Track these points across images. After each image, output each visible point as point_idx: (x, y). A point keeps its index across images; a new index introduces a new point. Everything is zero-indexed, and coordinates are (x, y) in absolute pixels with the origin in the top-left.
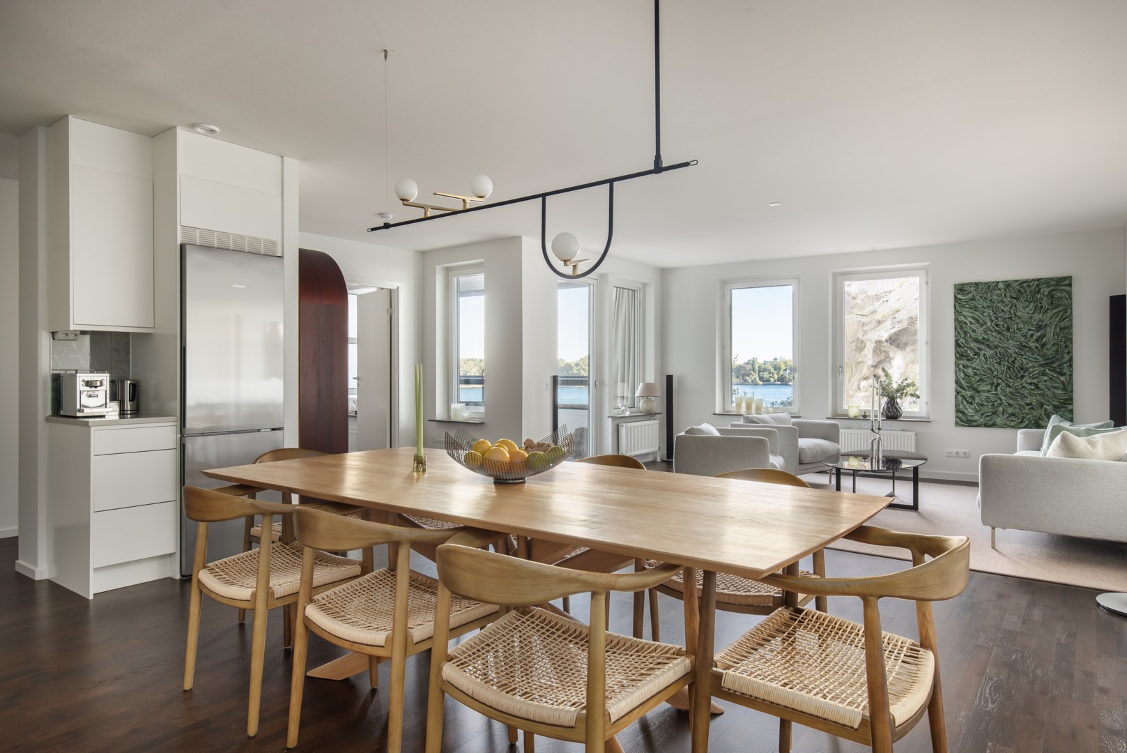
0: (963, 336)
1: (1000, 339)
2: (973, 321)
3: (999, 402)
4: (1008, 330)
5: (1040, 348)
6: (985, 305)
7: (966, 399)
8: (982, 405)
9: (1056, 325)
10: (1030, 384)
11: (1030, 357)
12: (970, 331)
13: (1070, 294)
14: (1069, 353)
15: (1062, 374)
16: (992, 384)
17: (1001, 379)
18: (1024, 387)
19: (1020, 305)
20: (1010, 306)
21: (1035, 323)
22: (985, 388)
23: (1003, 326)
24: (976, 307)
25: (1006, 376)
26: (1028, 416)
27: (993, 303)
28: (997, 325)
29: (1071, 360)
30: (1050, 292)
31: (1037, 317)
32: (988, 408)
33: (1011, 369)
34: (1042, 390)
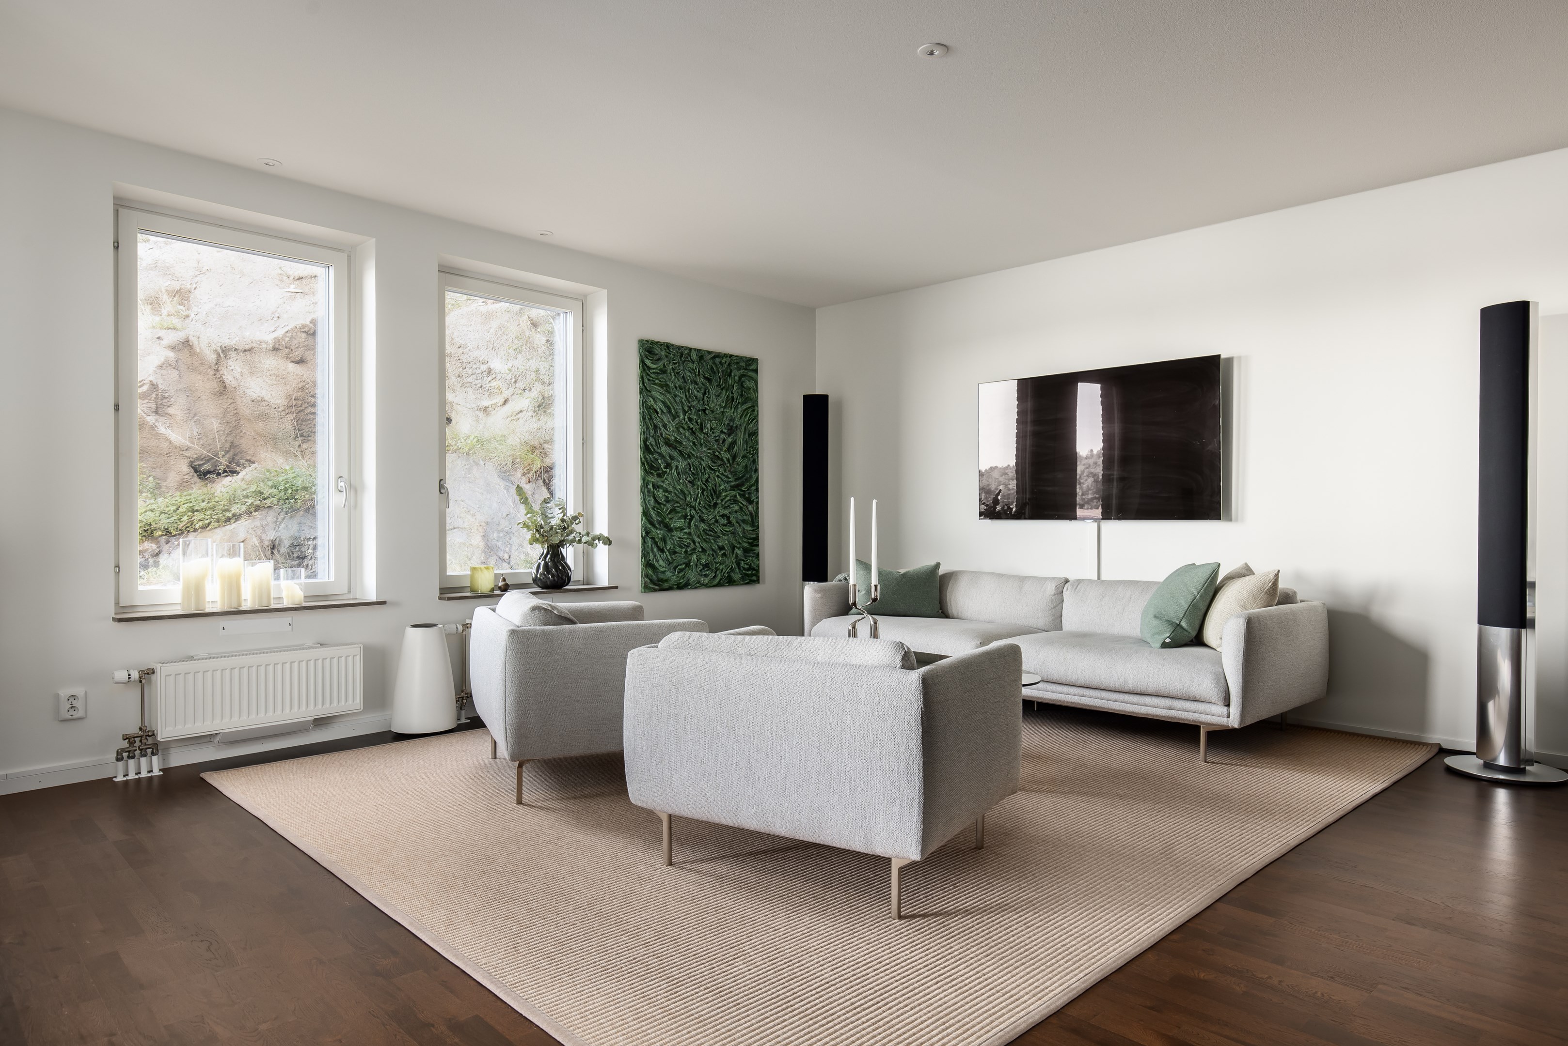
0: (652, 432)
1: (694, 443)
2: (665, 410)
3: (692, 546)
4: (701, 429)
5: (731, 462)
6: (678, 384)
7: (656, 543)
8: (675, 553)
9: (745, 428)
10: (723, 516)
11: (722, 474)
12: (660, 424)
13: (756, 382)
14: (756, 470)
15: (750, 502)
16: (685, 517)
17: (695, 509)
18: (717, 521)
19: (713, 391)
20: (703, 391)
21: (727, 422)
22: (678, 525)
23: (697, 422)
24: (667, 385)
25: (700, 503)
26: (721, 567)
27: (685, 382)
28: (690, 419)
29: (757, 481)
30: (740, 378)
31: (729, 412)
32: (680, 558)
33: (705, 493)
34: (734, 525)
